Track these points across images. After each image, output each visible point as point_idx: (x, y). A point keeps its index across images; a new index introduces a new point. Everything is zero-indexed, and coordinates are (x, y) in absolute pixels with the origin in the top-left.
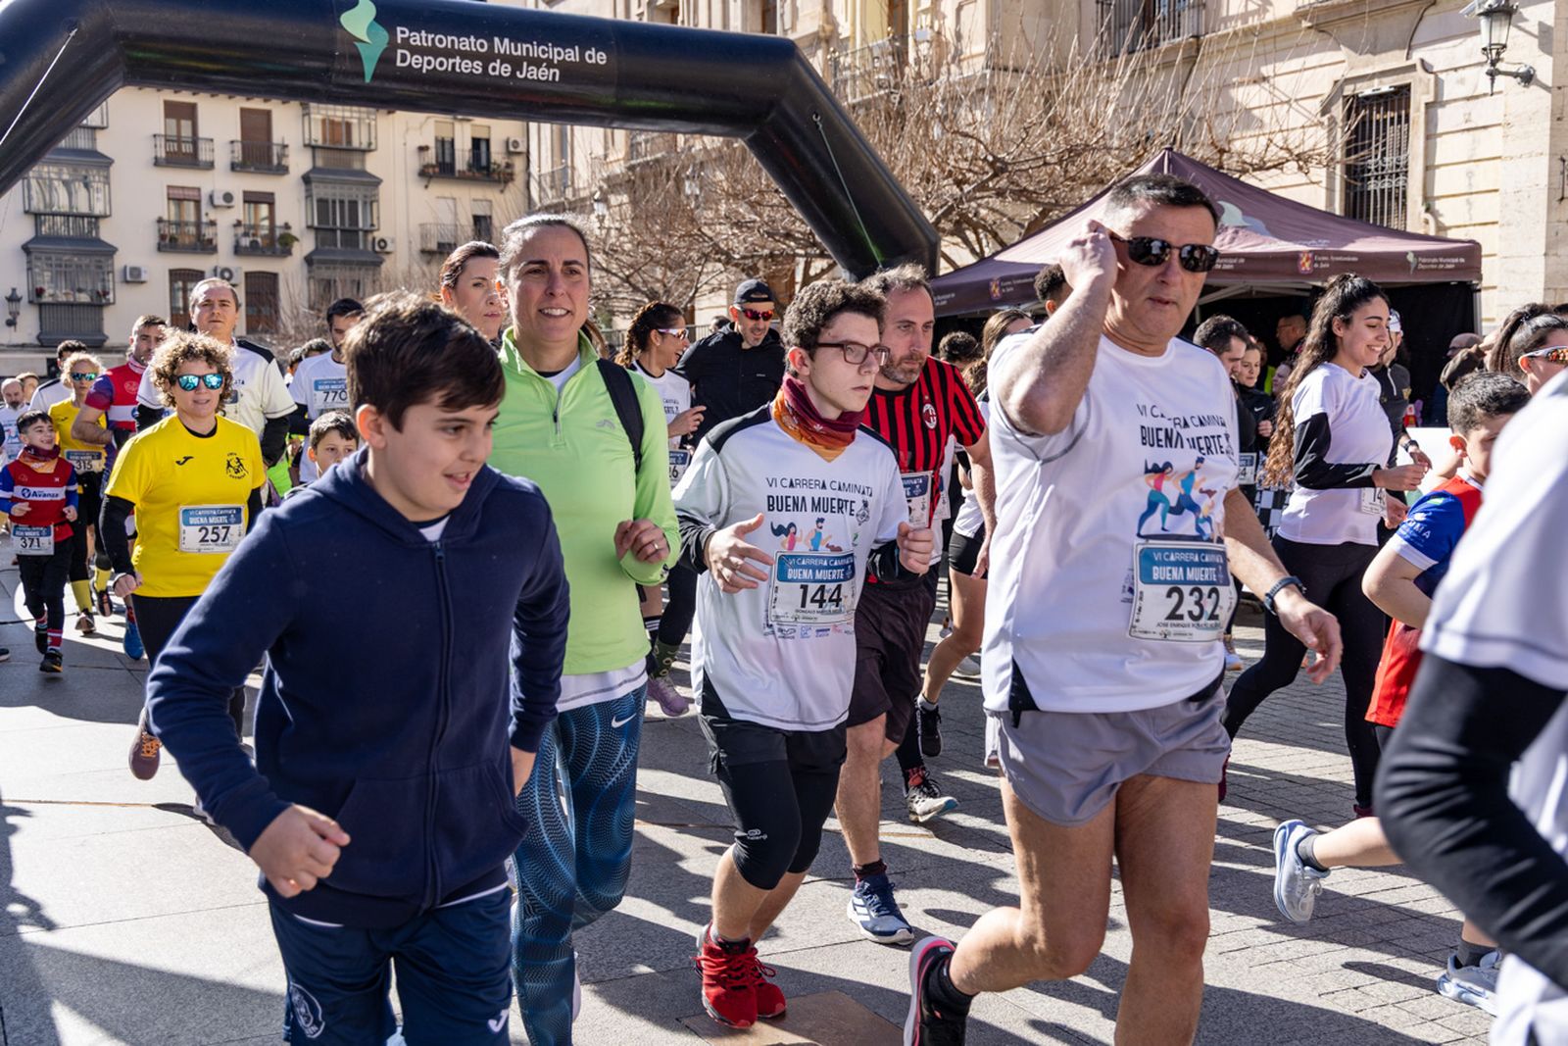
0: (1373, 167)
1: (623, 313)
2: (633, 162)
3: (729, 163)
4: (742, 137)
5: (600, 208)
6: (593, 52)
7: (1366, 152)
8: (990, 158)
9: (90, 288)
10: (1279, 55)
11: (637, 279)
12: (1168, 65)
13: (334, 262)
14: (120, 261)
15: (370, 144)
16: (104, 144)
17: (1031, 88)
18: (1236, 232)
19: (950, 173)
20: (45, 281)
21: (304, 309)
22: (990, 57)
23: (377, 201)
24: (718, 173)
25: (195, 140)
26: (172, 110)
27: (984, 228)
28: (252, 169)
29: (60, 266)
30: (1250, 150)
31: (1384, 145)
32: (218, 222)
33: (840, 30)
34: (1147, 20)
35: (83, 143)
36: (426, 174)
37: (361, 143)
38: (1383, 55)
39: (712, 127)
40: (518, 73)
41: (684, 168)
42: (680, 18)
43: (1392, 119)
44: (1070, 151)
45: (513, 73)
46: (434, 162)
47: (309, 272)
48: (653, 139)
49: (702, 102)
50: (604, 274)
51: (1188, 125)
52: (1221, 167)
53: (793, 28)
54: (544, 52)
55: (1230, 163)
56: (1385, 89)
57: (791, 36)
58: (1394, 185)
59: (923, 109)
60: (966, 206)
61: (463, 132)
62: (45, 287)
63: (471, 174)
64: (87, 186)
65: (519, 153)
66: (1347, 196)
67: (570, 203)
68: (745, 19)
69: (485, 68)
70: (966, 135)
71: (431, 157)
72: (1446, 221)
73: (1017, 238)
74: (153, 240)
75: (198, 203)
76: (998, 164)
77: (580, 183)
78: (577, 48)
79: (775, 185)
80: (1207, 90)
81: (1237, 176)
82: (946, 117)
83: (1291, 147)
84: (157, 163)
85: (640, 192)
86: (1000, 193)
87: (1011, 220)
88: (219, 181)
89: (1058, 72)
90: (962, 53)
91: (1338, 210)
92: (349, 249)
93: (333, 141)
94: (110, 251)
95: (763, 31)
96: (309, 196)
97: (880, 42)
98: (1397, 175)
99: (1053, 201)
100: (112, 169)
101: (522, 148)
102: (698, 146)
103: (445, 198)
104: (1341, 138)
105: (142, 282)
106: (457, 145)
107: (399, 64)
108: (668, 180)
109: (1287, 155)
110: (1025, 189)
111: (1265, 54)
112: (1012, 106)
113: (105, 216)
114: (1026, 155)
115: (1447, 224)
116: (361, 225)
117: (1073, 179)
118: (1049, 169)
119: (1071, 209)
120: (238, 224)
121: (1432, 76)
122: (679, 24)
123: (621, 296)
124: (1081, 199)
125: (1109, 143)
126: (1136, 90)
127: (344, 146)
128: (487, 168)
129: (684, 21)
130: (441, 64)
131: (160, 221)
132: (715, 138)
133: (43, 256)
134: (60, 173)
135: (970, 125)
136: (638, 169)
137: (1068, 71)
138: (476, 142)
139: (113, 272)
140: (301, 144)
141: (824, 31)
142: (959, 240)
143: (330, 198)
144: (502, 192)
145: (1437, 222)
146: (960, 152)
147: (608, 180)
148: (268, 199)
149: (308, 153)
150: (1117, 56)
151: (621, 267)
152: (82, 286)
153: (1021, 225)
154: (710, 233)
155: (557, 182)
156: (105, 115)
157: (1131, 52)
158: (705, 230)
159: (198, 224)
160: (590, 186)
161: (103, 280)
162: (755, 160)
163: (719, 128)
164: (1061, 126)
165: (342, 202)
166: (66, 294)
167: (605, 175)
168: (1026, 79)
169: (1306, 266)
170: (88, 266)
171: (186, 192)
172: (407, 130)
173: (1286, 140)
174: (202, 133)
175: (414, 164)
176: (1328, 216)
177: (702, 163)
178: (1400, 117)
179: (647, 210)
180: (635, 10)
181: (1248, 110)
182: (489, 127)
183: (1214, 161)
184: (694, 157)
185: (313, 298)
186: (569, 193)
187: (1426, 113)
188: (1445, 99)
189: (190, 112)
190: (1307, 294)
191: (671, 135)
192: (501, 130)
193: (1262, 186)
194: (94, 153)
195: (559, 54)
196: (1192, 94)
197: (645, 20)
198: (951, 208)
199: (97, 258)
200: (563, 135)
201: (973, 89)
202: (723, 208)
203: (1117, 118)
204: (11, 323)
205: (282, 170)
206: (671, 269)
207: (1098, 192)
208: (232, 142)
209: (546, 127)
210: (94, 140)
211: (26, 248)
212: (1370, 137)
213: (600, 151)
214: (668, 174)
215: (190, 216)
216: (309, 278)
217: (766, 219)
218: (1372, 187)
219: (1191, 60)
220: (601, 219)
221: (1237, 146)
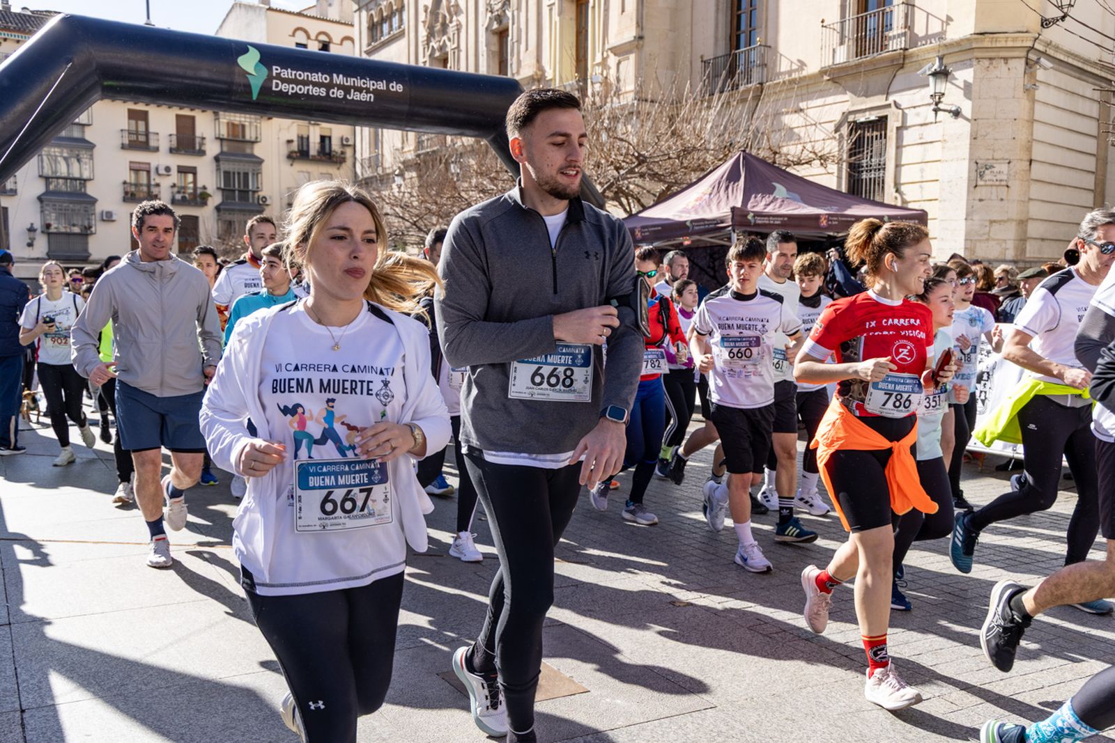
0: (865, 165)
1: (412, 244)
2: (419, 152)
3: (477, 154)
4: (486, 138)
5: (398, 180)
6: (394, 84)
7: (861, 155)
8: (636, 154)
9: (80, 223)
10: (809, 96)
11: (421, 223)
12: (744, 101)
13: (233, 210)
14: (100, 207)
15: (257, 138)
16: (89, 135)
17: (661, 112)
18: (783, 201)
19: (612, 162)
20: (52, 219)
21: (215, 239)
22: (637, 93)
23: (261, 173)
24: (471, 160)
25: (147, 134)
26: (133, 115)
27: (632, 196)
28: (183, 152)
29: (61, 210)
30: (792, 152)
31: (872, 151)
32: (162, 185)
33: (546, 74)
34: (731, 73)
35: (76, 134)
36: (291, 157)
37: (251, 137)
38: (872, 98)
39: (467, 132)
40: (348, 96)
41: (451, 156)
42: (449, 65)
43: (877, 136)
44: (684, 151)
45: (345, 96)
46: (296, 149)
47: (218, 216)
48: (432, 138)
49: (461, 116)
50: (401, 220)
51: (755, 136)
52: (774, 162)
53: (518, 72)
54: (364, 83)
55: (780, 160)
56: (873, 118)
57: (517, 78)
58: (877, 176)
59: (596, 123)
60: (621, 182)
61: (315, 132)
62: (52, 222)
63: (319, 158)
64: (79, 161)
65: (349, 146)
66: (849, 181)
67: (380, 176)
68: (488, 66)
69: (328, 93)
70: (622, 140)
71: (295, 147)
72: (907, 198)
73: (652, 203)
74: (120, 195)
75: (148, 172)
76: (641, 158)
77: (387, 165)
78: (384, 82)
79: (505, 168)
80: (766, 116)
81: (784, 168)
82: (610, 129)
83: (817, 151)
84: (123, 147)
85: (424, 170)
86: (642, 176)
87: (648, 192)
88: (162, 159)
89: (677, 103)
90: (620, 90)
91: (844, 189)
92: (244, 202)
93: (233, 135)
94: (93, 201)
95: (500, 73)
96: (218, 169)
97: (571, 82)
98: (879, 170)
99: (673, 181)
100: (95, 150)
101: (351, 142)
102: (459, 143)
103: (303, 172)
104: (846, 147)
105: (113, 221)
106: (311, 140)
107: (274, 89)
108: (440, 163)
109: (814, 156)
110: (657, 173)
111: (802, 95)
112: (650, 123)
113: (90, 180)
114: (658, 153)
115: (908, 200)
116: (250, 188)
117: (686, 168)
118: (671, 162)
119: (684, 186)
120: (174, 186)
121: (900, 111)
122: (448, 69)
123: (410, 233)
124: (691, 180)
125: (708, 147)
126: (724, 115)
127: (241, 139)
128: (329, 154)
129: (451, 67)
130: (300, 89)
131: (125, 183)
132: (469, 138)
133: (51, 204)
134: (62, 152)
135: (624, 134)
136: (422, 156)
137: (684, 102)
138: (323, 138)
139: (94, 214)
140: (214, 137)
141: (537, 74)
142: (617, 203)
143: (232, 171)
144: (338, 169)
145: (902, 199)
146: (618, 150)
147: (404, 163)
148: (193, 171)
149: (218, 143)
150: (713, 94)
151: (411, 216)
152: (75, 222)
153: (654, 195)
154: (466, 197)
155: (372, 164)
156: (90, 117)
157: (722, 92)
158: (463, 194)
159: (149, 185)
160: (392, 167)
161: (89, 219)
162: (494, 152)
163: (471, 132)
164: (679, 136)
165: (239, 173)
166: (65, 227)
167: (402, 160)
168: (658, 107)
169: (824, 223)
170: (79, 210)
171: (141, 166)
172: (280, 130)
173: (813, 147)
174: (152, 129)
175: (284, 151)
176: (838, 193)
177: (461, 154)
178: (881, 135)
179: (427, 182)
180: (421, 60)
181: (791, 129)
182: (331, 129)
183: (770, 158)
184: (457, 150)
185: (220, 232)
186: (380, 170)
187: (897, 133)
188: (908, 124)
189: (144, 116)
190: (824, 240)
191: (443, 136)
192: (338, 131)
193: (800, 175)
194: (83, 140)
195: (373, 85)
196: (758, 118)
197: (427, 65)
198: (612, 184)
199: (84, 205)
200: (376, 135)
201: (627, 112)
202: (474, 181)
203: (713, 132)
204: (30, 245)
205: (202, 153)
206: (441, 217)
207: (701, 176)
208: (171, 135)
209: (366, 130)
210: (83, 132)
211: (40, 199)
212: (864, 147)
213: (399, 145)
214: (441, 160)
215: (144, 180)
216: (218, 220)
217: (500, 188)
218: (864, 177)
219: (757, 98)
220: (399, 187)
221: (784, 150)
